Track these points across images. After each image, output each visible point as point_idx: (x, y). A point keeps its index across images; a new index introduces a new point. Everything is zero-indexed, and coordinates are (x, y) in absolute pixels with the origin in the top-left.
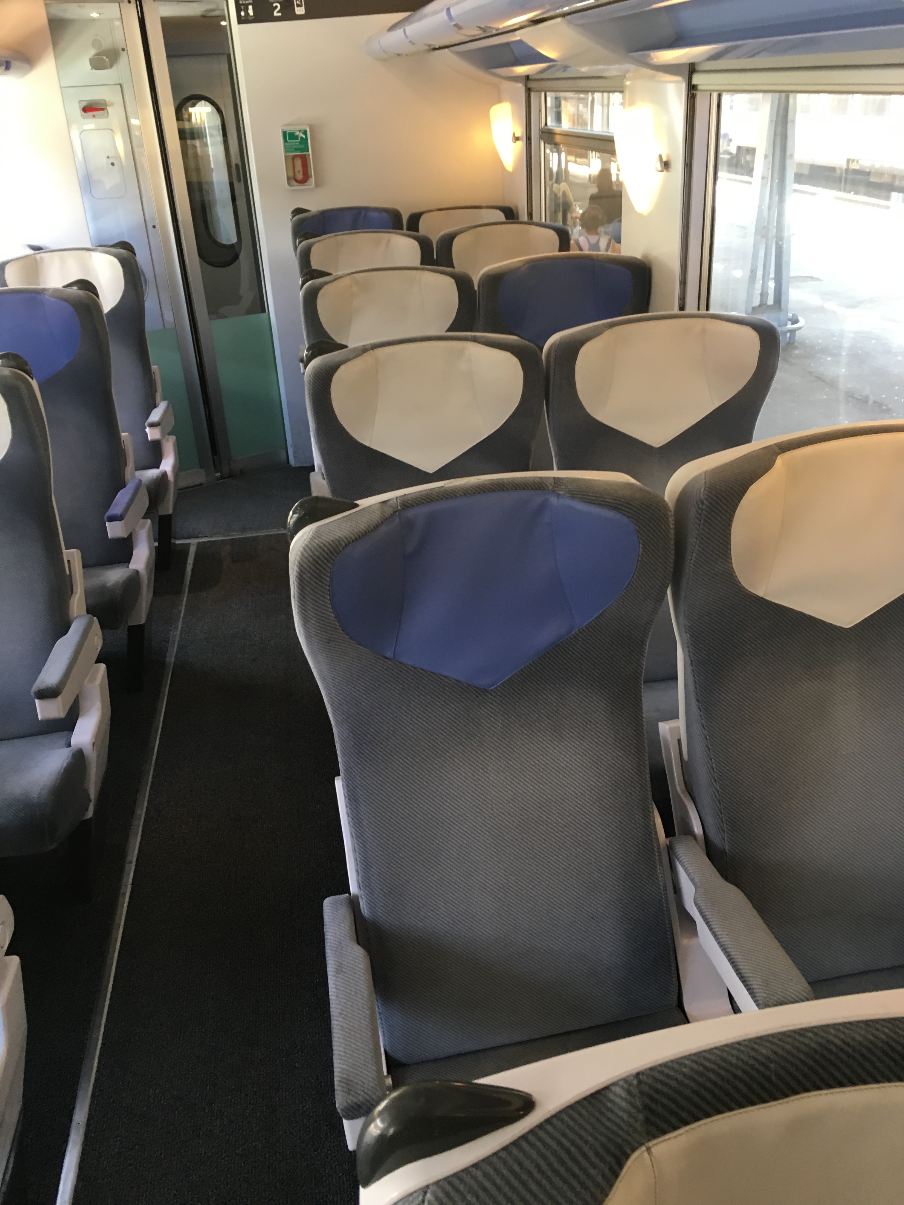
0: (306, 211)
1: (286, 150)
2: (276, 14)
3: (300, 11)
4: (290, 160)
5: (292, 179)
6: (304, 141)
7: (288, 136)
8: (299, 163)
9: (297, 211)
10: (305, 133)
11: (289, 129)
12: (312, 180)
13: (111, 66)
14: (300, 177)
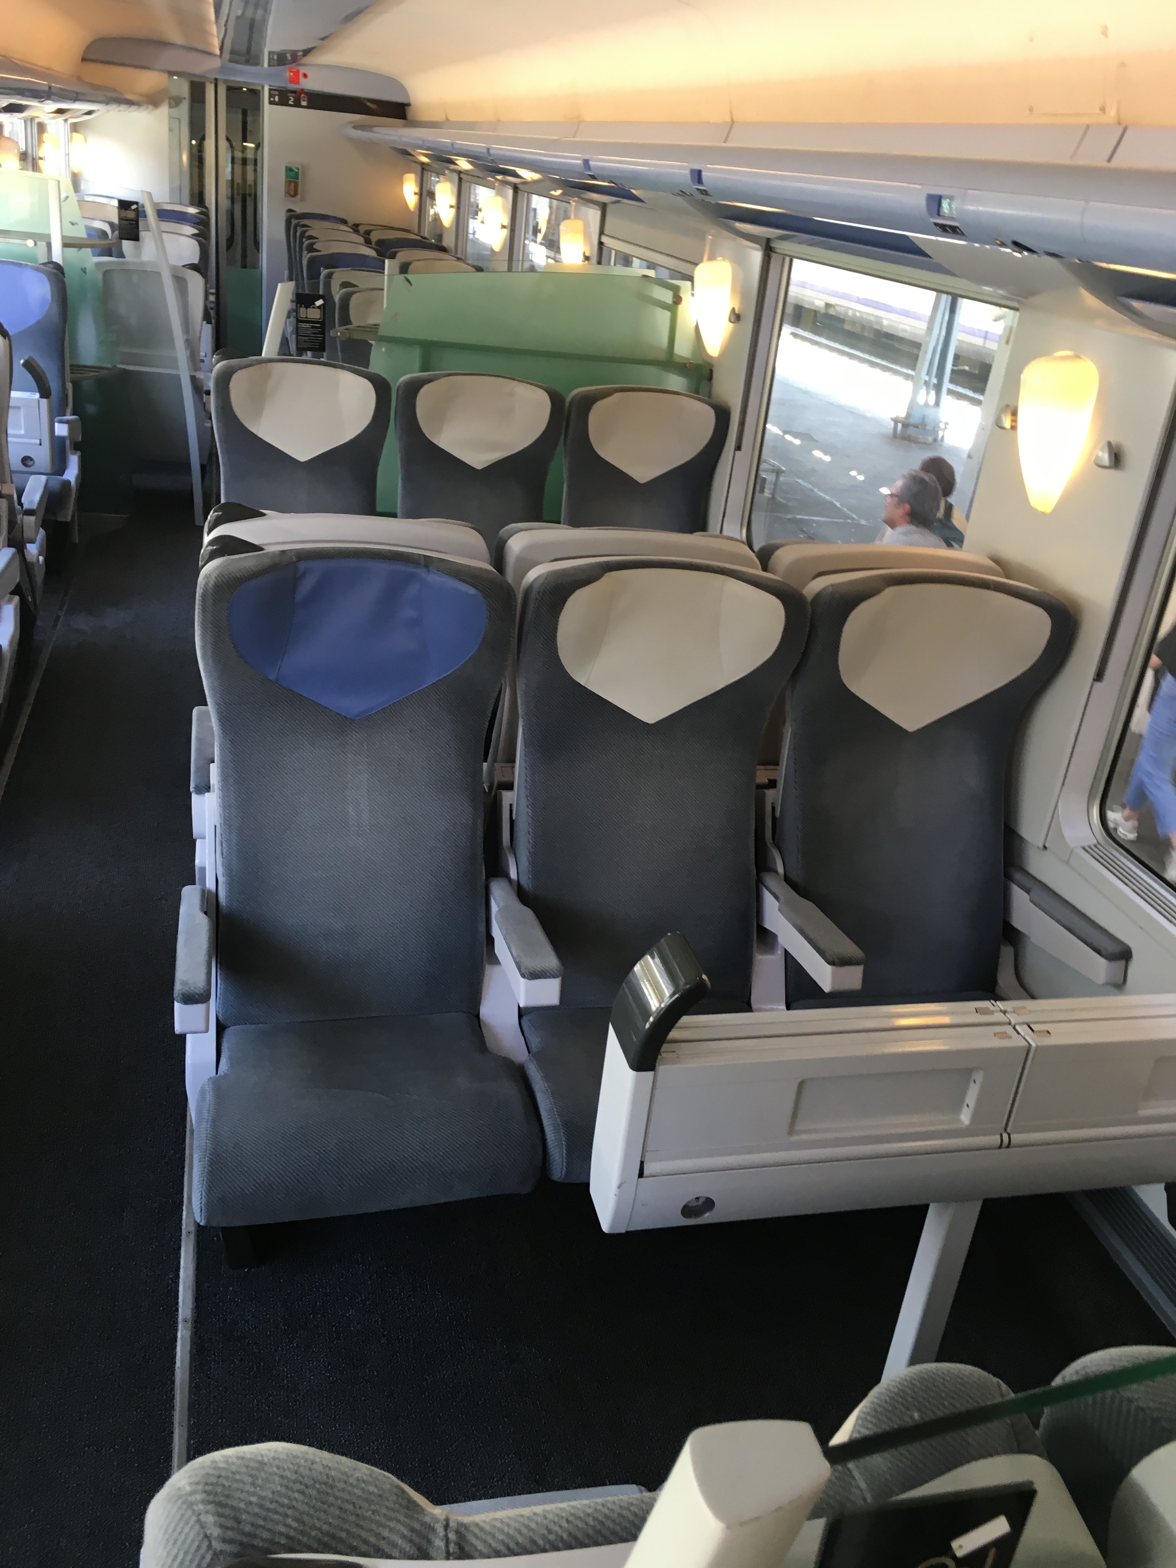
0: (294, 211)
1: (287, 176)
2: (290, 103)
3: (304, 103)
4: (288, 183)
5: (288, 193)
6: (297, 174)
7: (289, 170)
8: (292, 185)
9: (289, 211)
10: (298, 169)
11: (289, 165)
12: (299, 196)
13: (176, 107)
14: (292, 193)
